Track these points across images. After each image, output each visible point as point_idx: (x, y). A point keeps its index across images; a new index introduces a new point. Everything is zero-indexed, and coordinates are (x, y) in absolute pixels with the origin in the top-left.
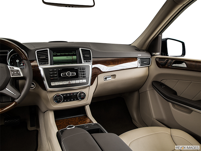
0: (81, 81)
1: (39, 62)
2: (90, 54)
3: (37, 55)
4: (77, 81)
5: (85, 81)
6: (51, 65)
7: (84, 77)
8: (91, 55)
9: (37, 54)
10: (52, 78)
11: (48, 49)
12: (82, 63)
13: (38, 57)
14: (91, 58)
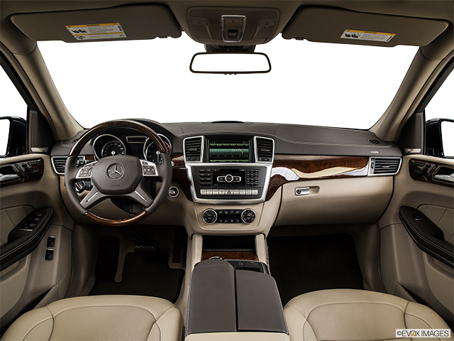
0: (249, 192)
1: (186, 156)
2: (272, 146)
3: (186, 146)
4: (243, 192)
5: (255, 192)
6: (204, 162)
7: (254, 185)
8: (272, 149)
9: (185, 143)
10: (203, 183)
11: (202, 137)
12: (254, 162)
13: (186, 148)
14: (272, 154)
